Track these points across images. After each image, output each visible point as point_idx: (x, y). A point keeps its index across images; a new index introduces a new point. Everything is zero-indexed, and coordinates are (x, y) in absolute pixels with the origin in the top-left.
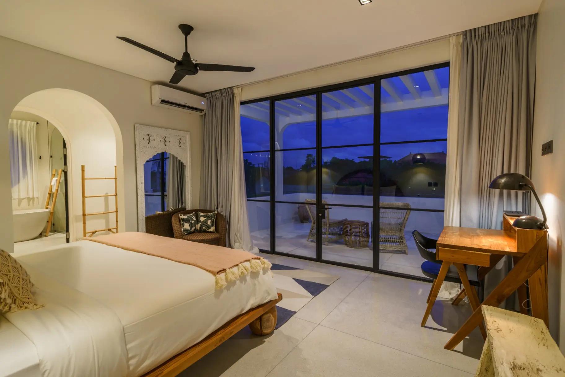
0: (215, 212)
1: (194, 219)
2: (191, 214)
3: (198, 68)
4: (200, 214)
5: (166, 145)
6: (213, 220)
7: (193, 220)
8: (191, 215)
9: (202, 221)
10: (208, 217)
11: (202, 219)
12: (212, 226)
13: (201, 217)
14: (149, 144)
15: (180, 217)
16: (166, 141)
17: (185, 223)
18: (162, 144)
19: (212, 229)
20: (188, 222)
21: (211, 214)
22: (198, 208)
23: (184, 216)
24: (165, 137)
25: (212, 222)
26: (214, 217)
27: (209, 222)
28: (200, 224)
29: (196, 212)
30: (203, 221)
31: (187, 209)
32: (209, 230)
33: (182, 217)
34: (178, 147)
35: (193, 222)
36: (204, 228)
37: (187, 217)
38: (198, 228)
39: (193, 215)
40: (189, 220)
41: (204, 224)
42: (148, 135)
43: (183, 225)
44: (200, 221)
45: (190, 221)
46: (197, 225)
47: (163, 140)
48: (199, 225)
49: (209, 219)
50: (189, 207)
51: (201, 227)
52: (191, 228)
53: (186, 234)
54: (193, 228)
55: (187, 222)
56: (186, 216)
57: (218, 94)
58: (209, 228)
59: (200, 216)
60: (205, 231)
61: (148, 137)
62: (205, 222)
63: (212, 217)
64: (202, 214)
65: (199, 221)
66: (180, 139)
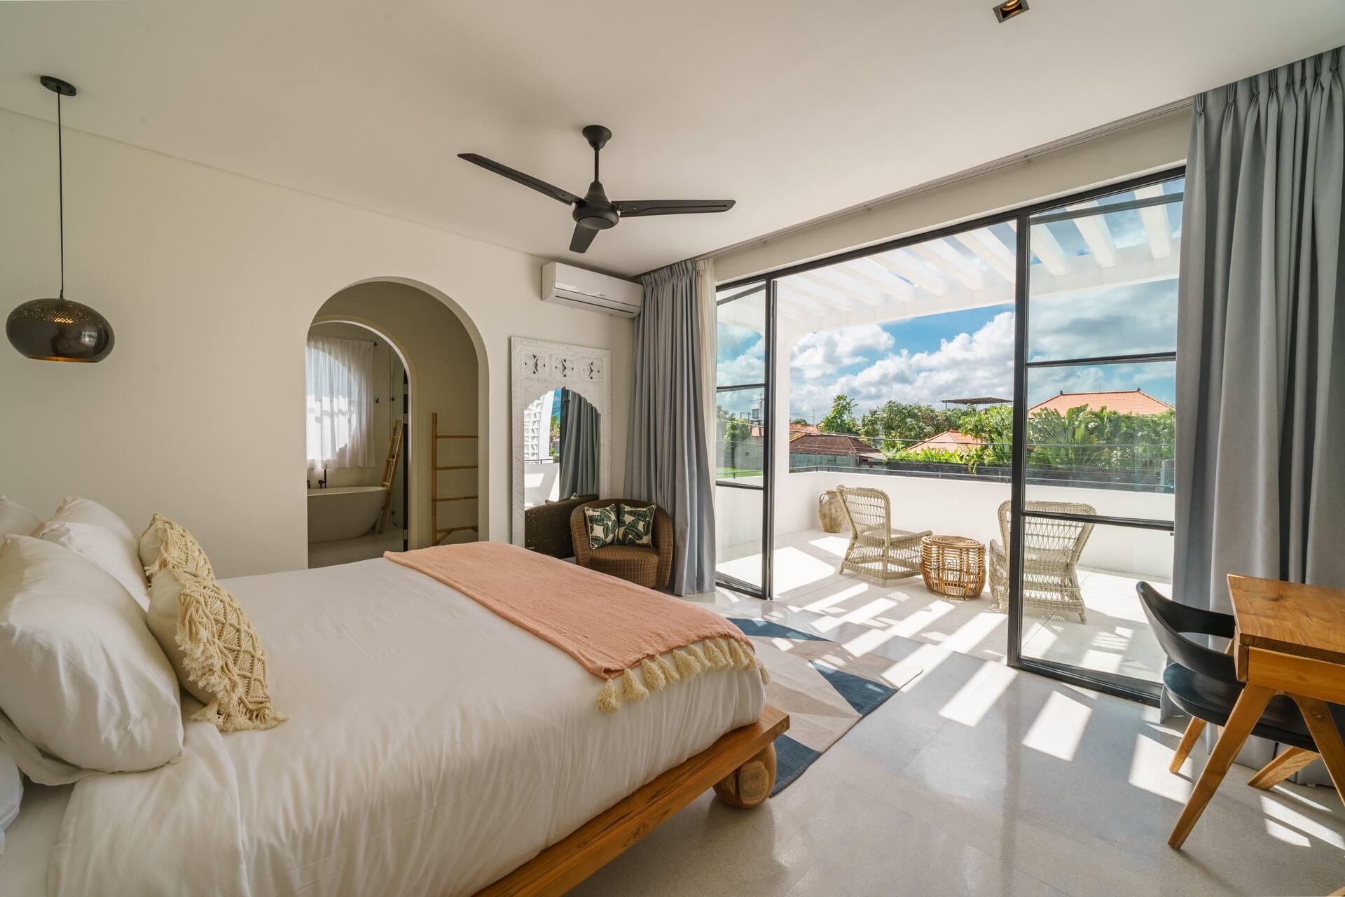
0: (653, 506)
1: (613, 517)
2: (608, 508)
3: (619, 213)
4: (624, 508)
5: (565, 376)
6: (649, 521)
7: (610, 520)
8: (607, 510)
9: (627, 523)
10: (639, 516)
11: (628, 519)
12: (646, 533)
13: (626, 515)
14: (534, 373)
15: (587, 512)
16: (565, 368)
17: (595, 526)
18: (559, 373)
19: (646, 539)
20: (601, 524)
21: (645, 509)
22: (621, 497)
23: (593, 511)
24: (565, 361)
25: (647, 526)
26: (649, 515)
27: (641, 526)
28: (624, 528)
29: (617, 504)
30: (630, 523)
31: (602, 498)
32: (640, 542)
33: (590, 513)
34: (588, 379)
35: (610, 523)
36: (630, 536)
37: (598, 513)
38: (620, 537)
39: (611, 510)
40: (603, 520)
41: (631, 528)
42: (535, 357)
43: (592, 530)
44: (624, 523)
45: (605, 522)
46: (617, 530)
47: (560, 366)
48: (622, 529)
49: (639, 519)
50: (604, 493)
51: (625, 534)
52: (606, 536)
53: (596, 546)
54: (611, 536)
55: (598, 523)
56: (598, 511)
57: (666, 273)
58: (641, 538)
59: (625, 512)
60: (632, 544)
61: (533, 361)
62: (633, 525)
63: (646, 517)
64: (627, 509)
65: (622, 523)
66: (592, 364)
